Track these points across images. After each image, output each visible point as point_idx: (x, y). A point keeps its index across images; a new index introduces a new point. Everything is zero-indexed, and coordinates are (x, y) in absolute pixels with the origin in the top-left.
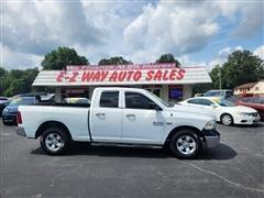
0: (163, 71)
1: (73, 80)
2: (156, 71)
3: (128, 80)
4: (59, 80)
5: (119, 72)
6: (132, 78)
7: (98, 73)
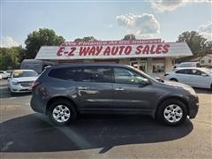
0: (150, 46)
1: (71, 54)
2: (144, 46)
3: (120, 54)
4: (59, 54)
5: (111, 47)
6: (123, 52)
7: (94, 48)
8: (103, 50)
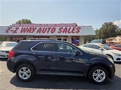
0: (68, 28)
1: (15, 32)
2: (64, 28)
3: (48, 32)
4: (7, 32)
5: (42, 28)
6: (50, 32)
7: (31, 28)
8: (37, 30)
